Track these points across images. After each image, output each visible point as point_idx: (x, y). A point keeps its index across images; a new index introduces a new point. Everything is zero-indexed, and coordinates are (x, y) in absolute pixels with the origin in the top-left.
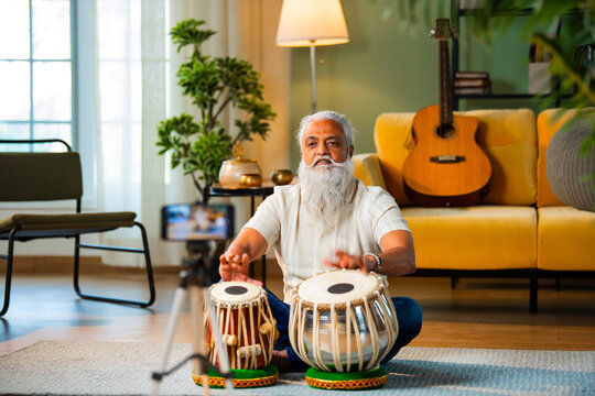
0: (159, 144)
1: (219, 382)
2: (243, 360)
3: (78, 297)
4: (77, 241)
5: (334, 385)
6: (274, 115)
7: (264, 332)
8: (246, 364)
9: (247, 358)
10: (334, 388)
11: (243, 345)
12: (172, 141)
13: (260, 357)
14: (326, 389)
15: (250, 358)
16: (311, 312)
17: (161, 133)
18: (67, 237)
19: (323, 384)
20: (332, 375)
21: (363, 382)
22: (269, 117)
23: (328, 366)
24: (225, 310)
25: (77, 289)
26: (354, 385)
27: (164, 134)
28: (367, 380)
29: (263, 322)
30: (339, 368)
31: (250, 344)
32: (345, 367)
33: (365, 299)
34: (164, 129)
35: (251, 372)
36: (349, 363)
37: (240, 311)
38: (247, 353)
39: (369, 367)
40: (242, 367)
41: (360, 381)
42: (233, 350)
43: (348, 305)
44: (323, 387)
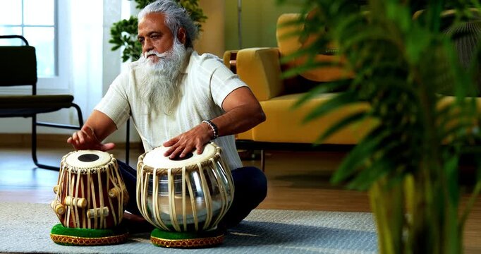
0: (111, 42)
1: (70, 240)
2: (93, 220)
3: (36, 166)
4: (34, 120)
5: (172, 244)
6: (206, 18)
7: (112, 195)
8: (96, 225)
9: (96, 219)
10: (173, 246)
11: (92, 207)
12: (122, 39)
13: (109, 218)
14: (165, 247)
15: (99, 219)
16: (151, 176)
17: (113, 33)
18: (26, 116)
19: (163, 242)
20: (171, 234)
21: (199, 241)
22: (202, 19)
23: (167, 226)
24: (76, 176)
25: (35, 160)
26: (190, 243)
27: (116, 33)
28: (201, 240)
29: (112, 186)
30: (177, 227)
31: (98, 206)
32: (182, 226)
33: (199, 165)
34: (115, 29)
35: (100, 231)
36: (185, 223)
37: (89, 176)
38: (96, 214)
39: (205, 227)
40: (92, 227)
41: (196, 240)
42: (83, 211)
43: (184, 170)
44: (163, 245)
